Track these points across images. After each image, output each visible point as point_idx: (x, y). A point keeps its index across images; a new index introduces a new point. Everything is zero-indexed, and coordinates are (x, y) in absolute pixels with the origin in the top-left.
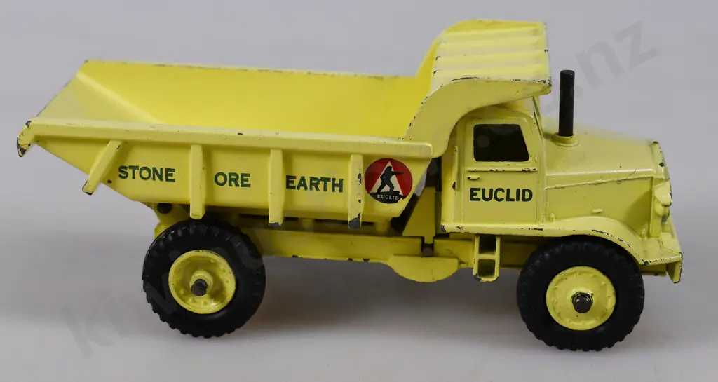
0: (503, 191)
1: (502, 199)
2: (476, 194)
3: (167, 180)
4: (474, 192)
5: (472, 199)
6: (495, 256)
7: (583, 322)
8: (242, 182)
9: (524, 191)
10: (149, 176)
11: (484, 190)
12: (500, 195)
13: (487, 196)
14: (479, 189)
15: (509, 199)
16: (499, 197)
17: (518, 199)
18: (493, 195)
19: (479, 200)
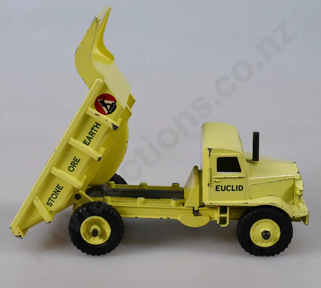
0: (230, 186)
1: (230, 190)
2: (218, 188)
3: (61, 189)
4: (218, 187)
5: (216, 190)
6: (227, 215)
7: (266, 243)
8: (77, 162)
9: (240, 186)
10: (56, 195)
11: (222, 186)
12: (229, 188)
13: (223, 189)
14: (219, 186)
15: (233, 190)
16: (228, 189)
17: (237, 190)
18: (226, 188)
19: (220, 190)
